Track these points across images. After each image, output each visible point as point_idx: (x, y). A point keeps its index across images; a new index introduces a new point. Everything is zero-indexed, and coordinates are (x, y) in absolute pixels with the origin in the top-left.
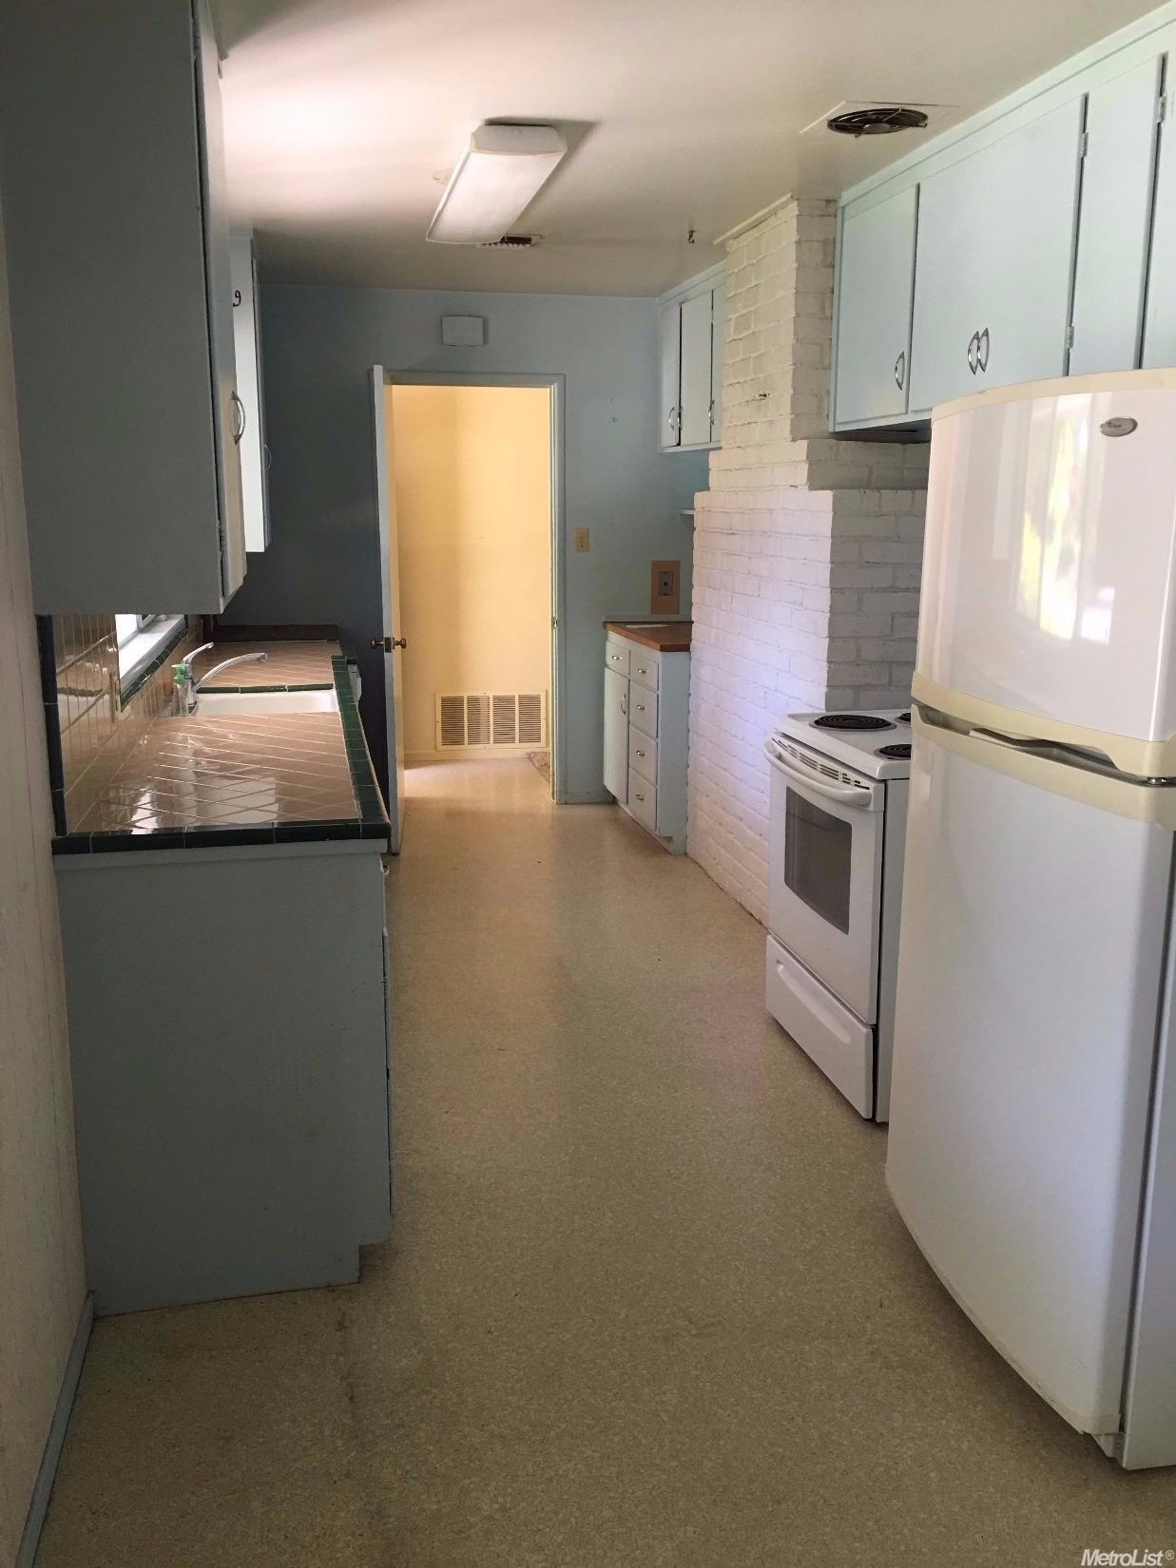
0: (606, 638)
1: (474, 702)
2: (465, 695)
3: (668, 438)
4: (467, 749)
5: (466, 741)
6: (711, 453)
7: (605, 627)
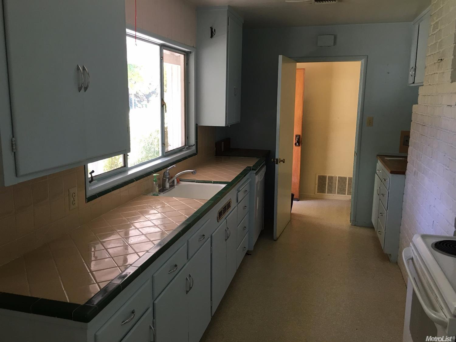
0: (377, 162)
1: (331, 178)
2: (328, 175)
3: (411, 80)
4: (327, 195)
5: (326, 193)
6: (420, 87)
7: (377, 157)
